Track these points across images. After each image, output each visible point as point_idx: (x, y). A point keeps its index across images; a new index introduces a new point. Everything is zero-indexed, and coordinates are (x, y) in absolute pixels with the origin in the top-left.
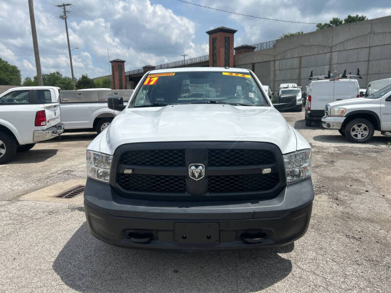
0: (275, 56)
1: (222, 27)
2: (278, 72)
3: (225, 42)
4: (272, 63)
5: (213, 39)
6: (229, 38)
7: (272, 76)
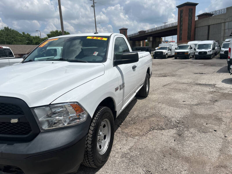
0: (225, 19)
1: (188, 2)
2: (227, 30)
3: (189, 12)
4: (223, 24)
5: (181, 11)
6: (192, 9)
7: (222, 34)
